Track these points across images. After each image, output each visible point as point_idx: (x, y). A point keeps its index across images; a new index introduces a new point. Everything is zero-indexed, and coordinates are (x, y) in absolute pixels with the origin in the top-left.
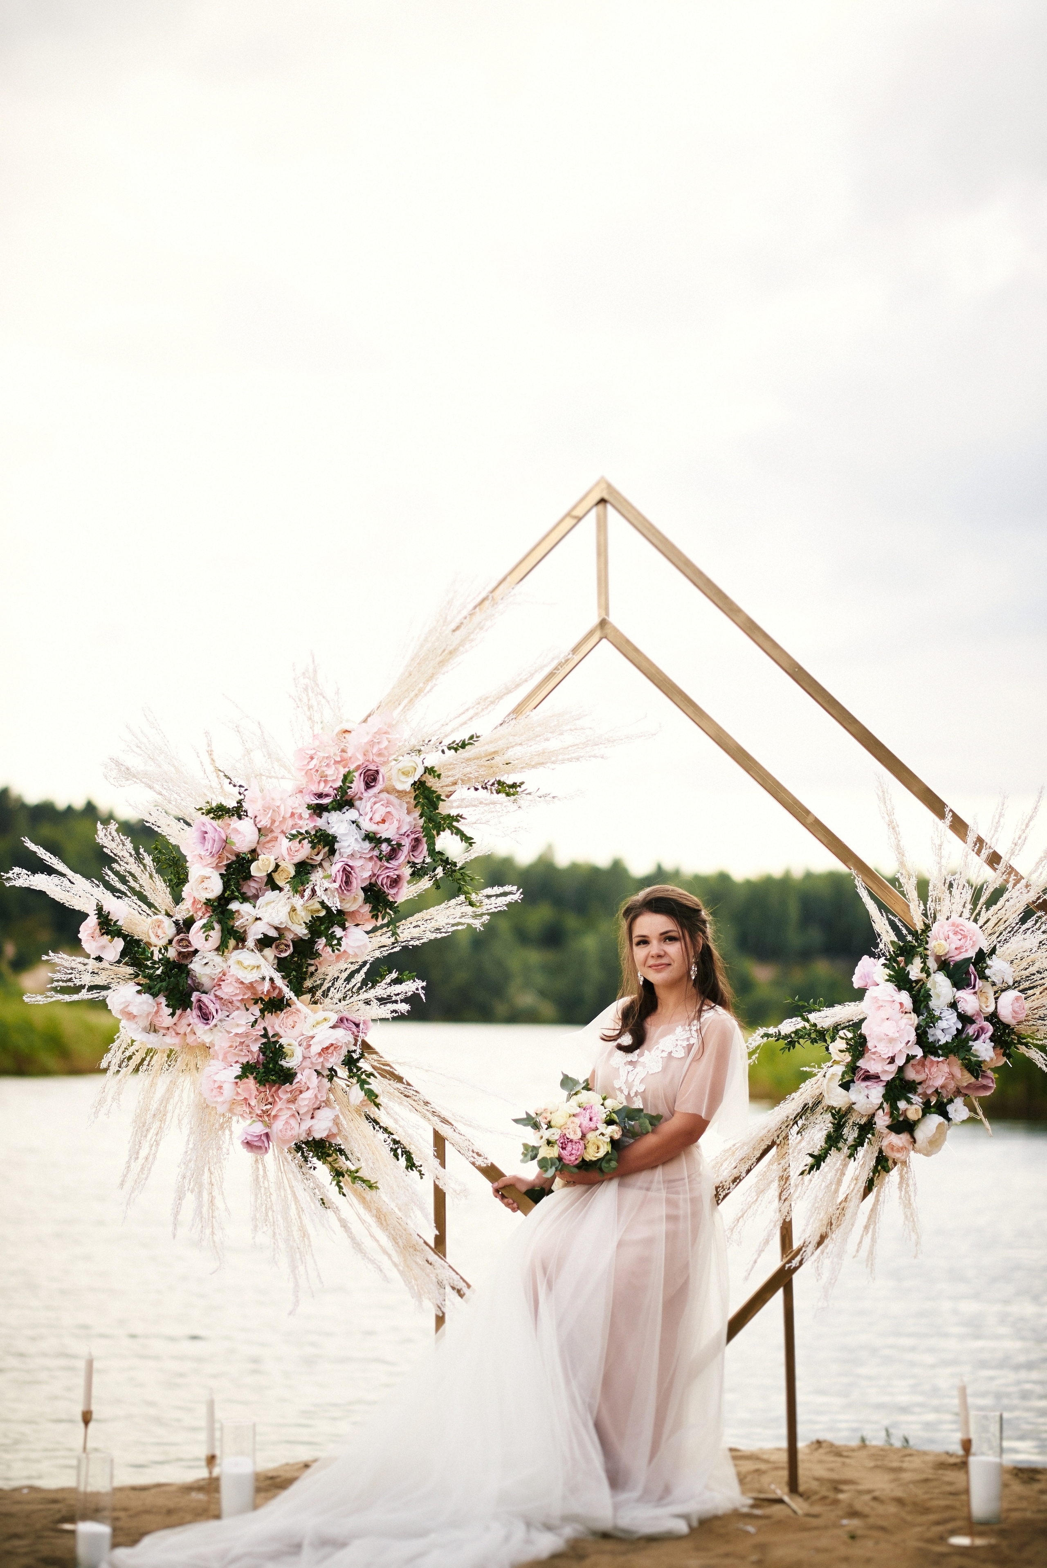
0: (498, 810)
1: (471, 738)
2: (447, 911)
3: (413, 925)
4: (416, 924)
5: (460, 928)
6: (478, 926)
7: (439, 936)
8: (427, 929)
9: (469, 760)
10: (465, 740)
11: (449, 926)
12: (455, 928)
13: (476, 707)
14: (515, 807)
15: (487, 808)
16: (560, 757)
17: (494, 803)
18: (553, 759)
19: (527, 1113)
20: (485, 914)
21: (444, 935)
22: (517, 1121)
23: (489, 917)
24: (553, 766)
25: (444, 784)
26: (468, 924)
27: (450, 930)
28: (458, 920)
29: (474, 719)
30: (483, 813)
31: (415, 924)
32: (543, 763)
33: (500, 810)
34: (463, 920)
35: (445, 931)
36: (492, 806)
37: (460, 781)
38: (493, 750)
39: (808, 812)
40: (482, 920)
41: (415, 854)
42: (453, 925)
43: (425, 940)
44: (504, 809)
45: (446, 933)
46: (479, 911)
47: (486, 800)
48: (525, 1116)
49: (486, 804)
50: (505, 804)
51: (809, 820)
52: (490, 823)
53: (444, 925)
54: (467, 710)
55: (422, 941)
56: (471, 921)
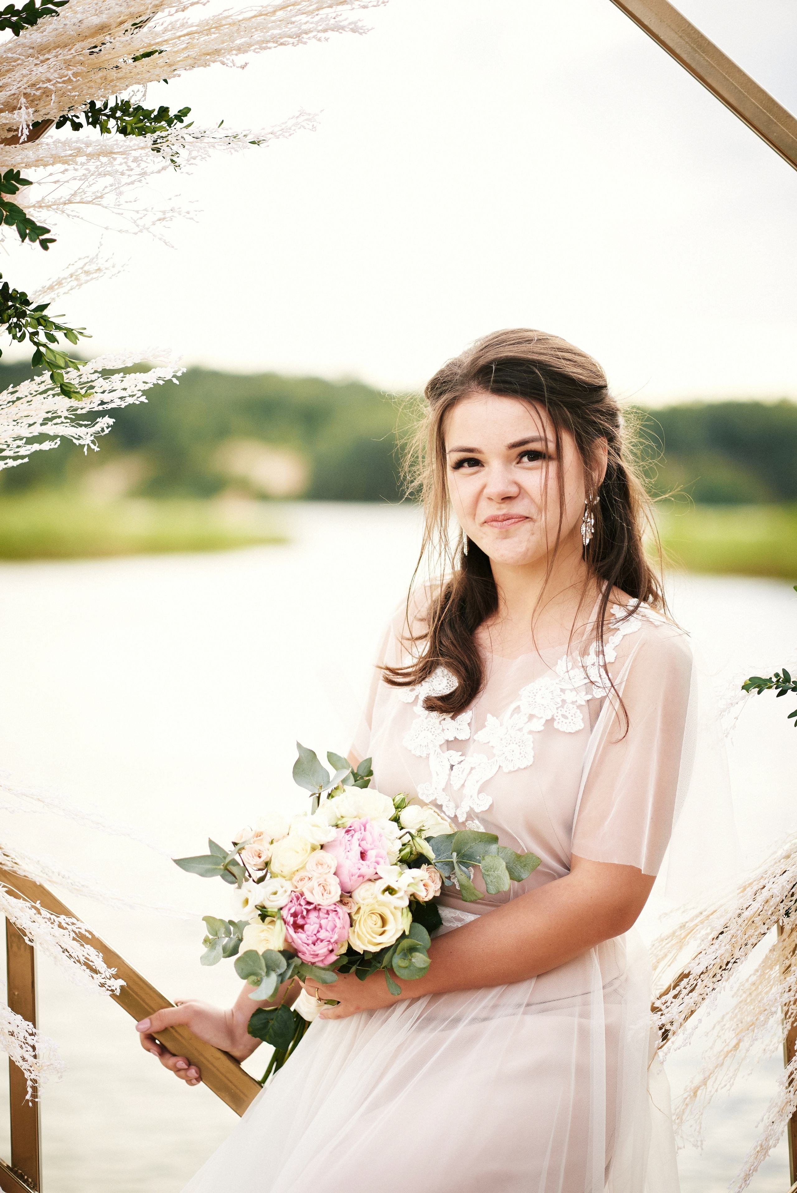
0: (120, 168)
2: (13, 409)
5: (46, 446)
6: (87, 440)
9: (42, 49)
11: (19, 443)
12: (36, 447)
14: (157, 161)
15: (92, 165)
16: (257, 36)
17: (110, 153)
18: (240, 41)
19: (212, 844)
20: (102, 414)
21: (11, 463)
22: (183, 863)
23: (111, 421)
24: (240, 59)
26: (63, 438)
27: (23, 452)
28: (37, 430)
30: (84, 178)
32: (217, 52)
33: (124, 167)
34: (50, 429)
35: (11, 454)
36: (104, 159)
37: (23, 100)
38: (96, 20)
40: (97, 428)
42: (30, 441)
44: (133, 165)
45: (15, 458)
46: (86, 405)
47: (88, 145)
48: (208, 852)
49: (90, 156)
50: (135, 154)
52: (104, 202)
53: (10, 441)
56: (69, 431)
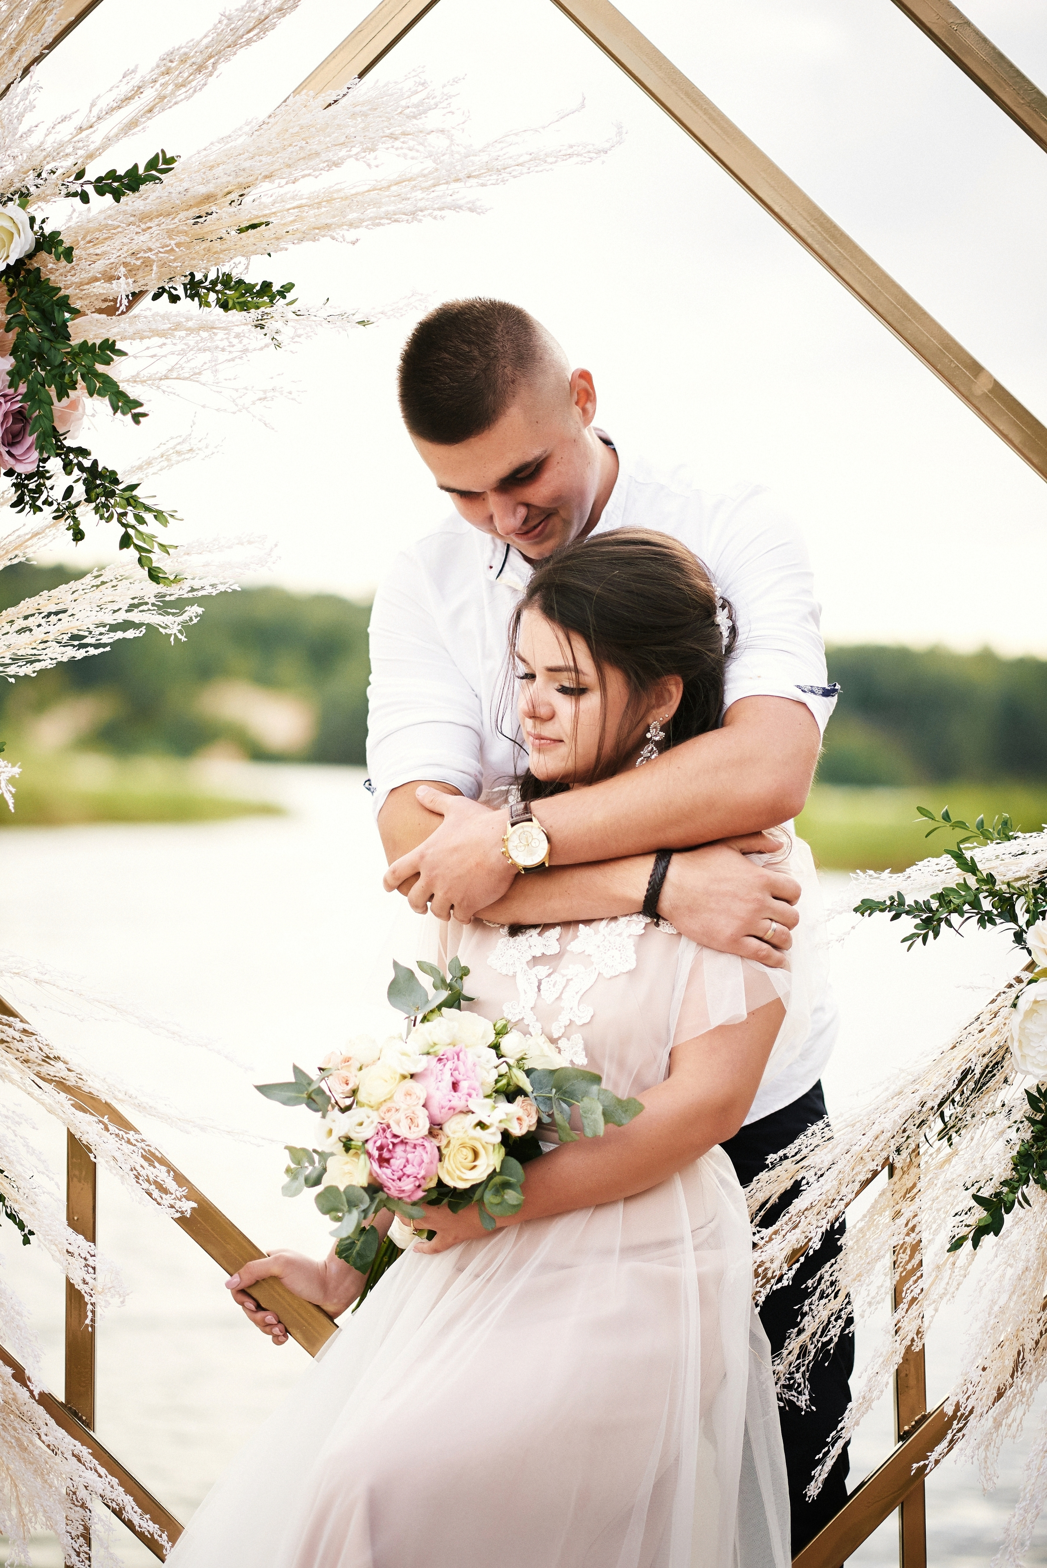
0: (221, 344)
1: (152, 164)
2: (97, 594)
3: (16, 627)
4: (22, 623)
5: (130, 634)
6: (174, 630)
7: (80, 654)
8: (51, 637)
9: (145, 216)
10: (136, 167)
11: (102, 630)
12: (119, 635)
13: (162, 80)
15: (191, 340)
16: (371, 212)
17: (211, 328)
18: (352, 216)
20: (191, 602)
21: (92, 651)
22: (264, 1089)
23: (200, 610)
24: (352, 234)
25: (85, 276)
26: (149, 626)
27: (105, 639)
28: (121, 617)
29: (156, 110)
30: (183, 353)
31: (20, 623)
32: (328, 226)
33: (225, 343)
34: (135, 616)
35: (93, 641)
36: (204, 334)
37: (123, 270)
38: (203, 190)
39: (976, 368)
40: (185, 617)
41: (17, 451)
42: (113, 628)
43: (47, 664)
44: (235, 341)
45: (96, 646)
46: (175, 592)
47: (185, 319)
49: (190, 330)
50: (237, 330)
51: (981, 387)
52: (202, 378)
53: (92, 628)
54: (139, 90)
55: (38, 666)
56: (155, 619)
